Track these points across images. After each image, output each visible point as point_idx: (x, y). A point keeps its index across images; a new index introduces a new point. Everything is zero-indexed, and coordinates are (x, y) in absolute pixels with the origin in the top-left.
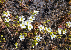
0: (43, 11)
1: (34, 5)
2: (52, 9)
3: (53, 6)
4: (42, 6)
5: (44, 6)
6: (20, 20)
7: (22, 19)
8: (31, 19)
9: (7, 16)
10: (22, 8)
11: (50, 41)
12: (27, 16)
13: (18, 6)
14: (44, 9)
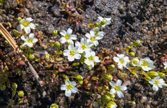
0: (119, 23)
2: (141, 18)
3: (143, 11)
4: (116, 11)
6: (63, 40)
7: (67, 36)
8: (93, 37)
9: (27, 30)
11: (145, 98)
14: (122, 18)
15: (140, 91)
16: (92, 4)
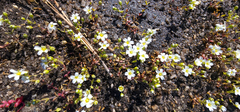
0: (165, 31)
1: (148, 22)
2: (183, 28)
3: (184, 22)
4: (163, 23)
5: (167, 23)
6: (125, 45)
7: (128, 42)
10: (126, 27)
11: (188, 87)
12: (136, 39)
13: (119, 25)
14: (168, 28)
15: (183, 82)
16: (145, 18)
